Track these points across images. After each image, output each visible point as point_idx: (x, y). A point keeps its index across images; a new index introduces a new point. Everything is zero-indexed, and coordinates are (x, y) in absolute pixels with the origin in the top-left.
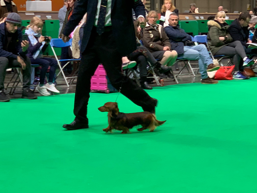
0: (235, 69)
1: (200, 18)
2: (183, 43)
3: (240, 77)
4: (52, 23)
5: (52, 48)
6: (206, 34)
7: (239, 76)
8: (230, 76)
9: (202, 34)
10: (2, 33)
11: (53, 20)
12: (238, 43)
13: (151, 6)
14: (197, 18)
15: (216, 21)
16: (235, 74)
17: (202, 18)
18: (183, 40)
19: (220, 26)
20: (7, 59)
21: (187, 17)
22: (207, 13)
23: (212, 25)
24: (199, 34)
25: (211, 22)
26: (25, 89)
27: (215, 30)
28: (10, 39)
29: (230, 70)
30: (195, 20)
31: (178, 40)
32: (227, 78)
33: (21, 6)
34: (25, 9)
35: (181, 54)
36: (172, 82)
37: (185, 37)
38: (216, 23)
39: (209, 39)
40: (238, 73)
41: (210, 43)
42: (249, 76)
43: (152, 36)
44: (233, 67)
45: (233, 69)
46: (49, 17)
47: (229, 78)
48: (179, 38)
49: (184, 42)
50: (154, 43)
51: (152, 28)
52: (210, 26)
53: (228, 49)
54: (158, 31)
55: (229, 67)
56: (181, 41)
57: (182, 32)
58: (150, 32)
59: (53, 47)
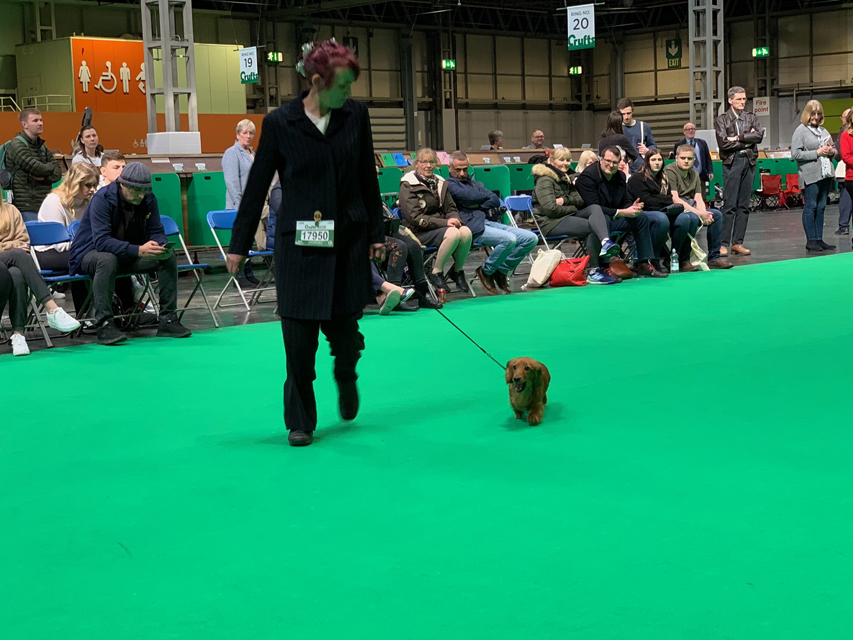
0: (590, 264)
1: (512, 160)
2: (483, 213)
3: (600, 280)
4: (207, 178)
5: (212, 230)
6: (528, 192)
7: (600, 277)
8: (580, 279)
9: (519, 193)
10: (112, 202)
11: (209, 172)
12: (596, 210)
13: (407, 136)
14: (508, 159)
15: (548, 165)
16: (592, 272)
17: (518, 159)
18: (482, 206)
19: (556, 176)
20: (114, 256)
21: (487, 159)
22: (524, 149)
23: (541, 174)
24: (512, 194)
25: (539, 169)
26: (164, 317)
27: (547, 184)
28: (129, 215)
29: (581, 266)
30: (503, 165)
31: (472, 207)
32: (574, 282)
33: (136, 143)
34: (145, 150)
35: (477, 234)
36: (464, 295)
37: (487, 199)
38: (548, 169)
39: (535, 203)
40: (597, 271)
41: (536, 210)
42: (619, 277)
43: (424, 204)
44: (585, 259)
45: (586, 264)
46: (201, 166)
47: (578, 283)
48: (475, 202)
49: (485, 211)
50: (427, 216)
51: (425, 187)
52: (537, 177)
53: (574, 222)
54: (437, 193)
55: (579, 259)
56: (479, 208)
57: (480, 188)
58: (421, 196)
59: (214, 228)
